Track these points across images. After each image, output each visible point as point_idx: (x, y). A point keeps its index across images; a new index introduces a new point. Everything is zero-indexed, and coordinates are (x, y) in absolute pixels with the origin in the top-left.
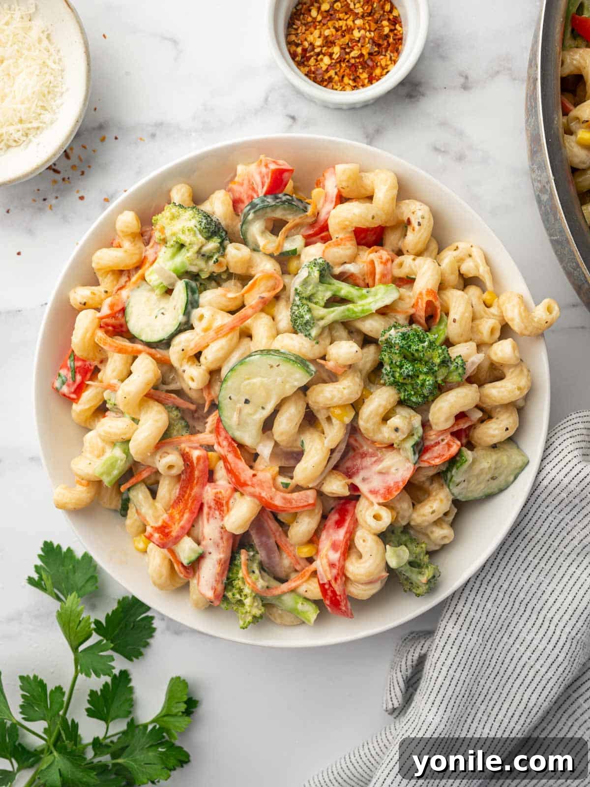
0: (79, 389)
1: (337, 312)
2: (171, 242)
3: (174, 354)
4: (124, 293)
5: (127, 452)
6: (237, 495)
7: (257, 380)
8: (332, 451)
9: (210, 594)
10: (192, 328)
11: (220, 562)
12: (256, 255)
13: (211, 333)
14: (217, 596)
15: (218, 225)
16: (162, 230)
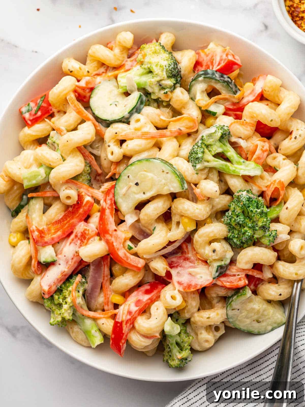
0: (36, 120)
1: (219, 163)
2: (145, 66)
3: (109, 133)
4: (99, 79)
5: (48, 175)
6: (97, 238)
7: (150, 175)
8: (170, 243)
9: (46, 288)
10: (128, 123)
11: (63, 273)
12: (191, 103)
13: (139, 133)
14: (49, 292)
15: (179, 72)
16: (144, 56)
